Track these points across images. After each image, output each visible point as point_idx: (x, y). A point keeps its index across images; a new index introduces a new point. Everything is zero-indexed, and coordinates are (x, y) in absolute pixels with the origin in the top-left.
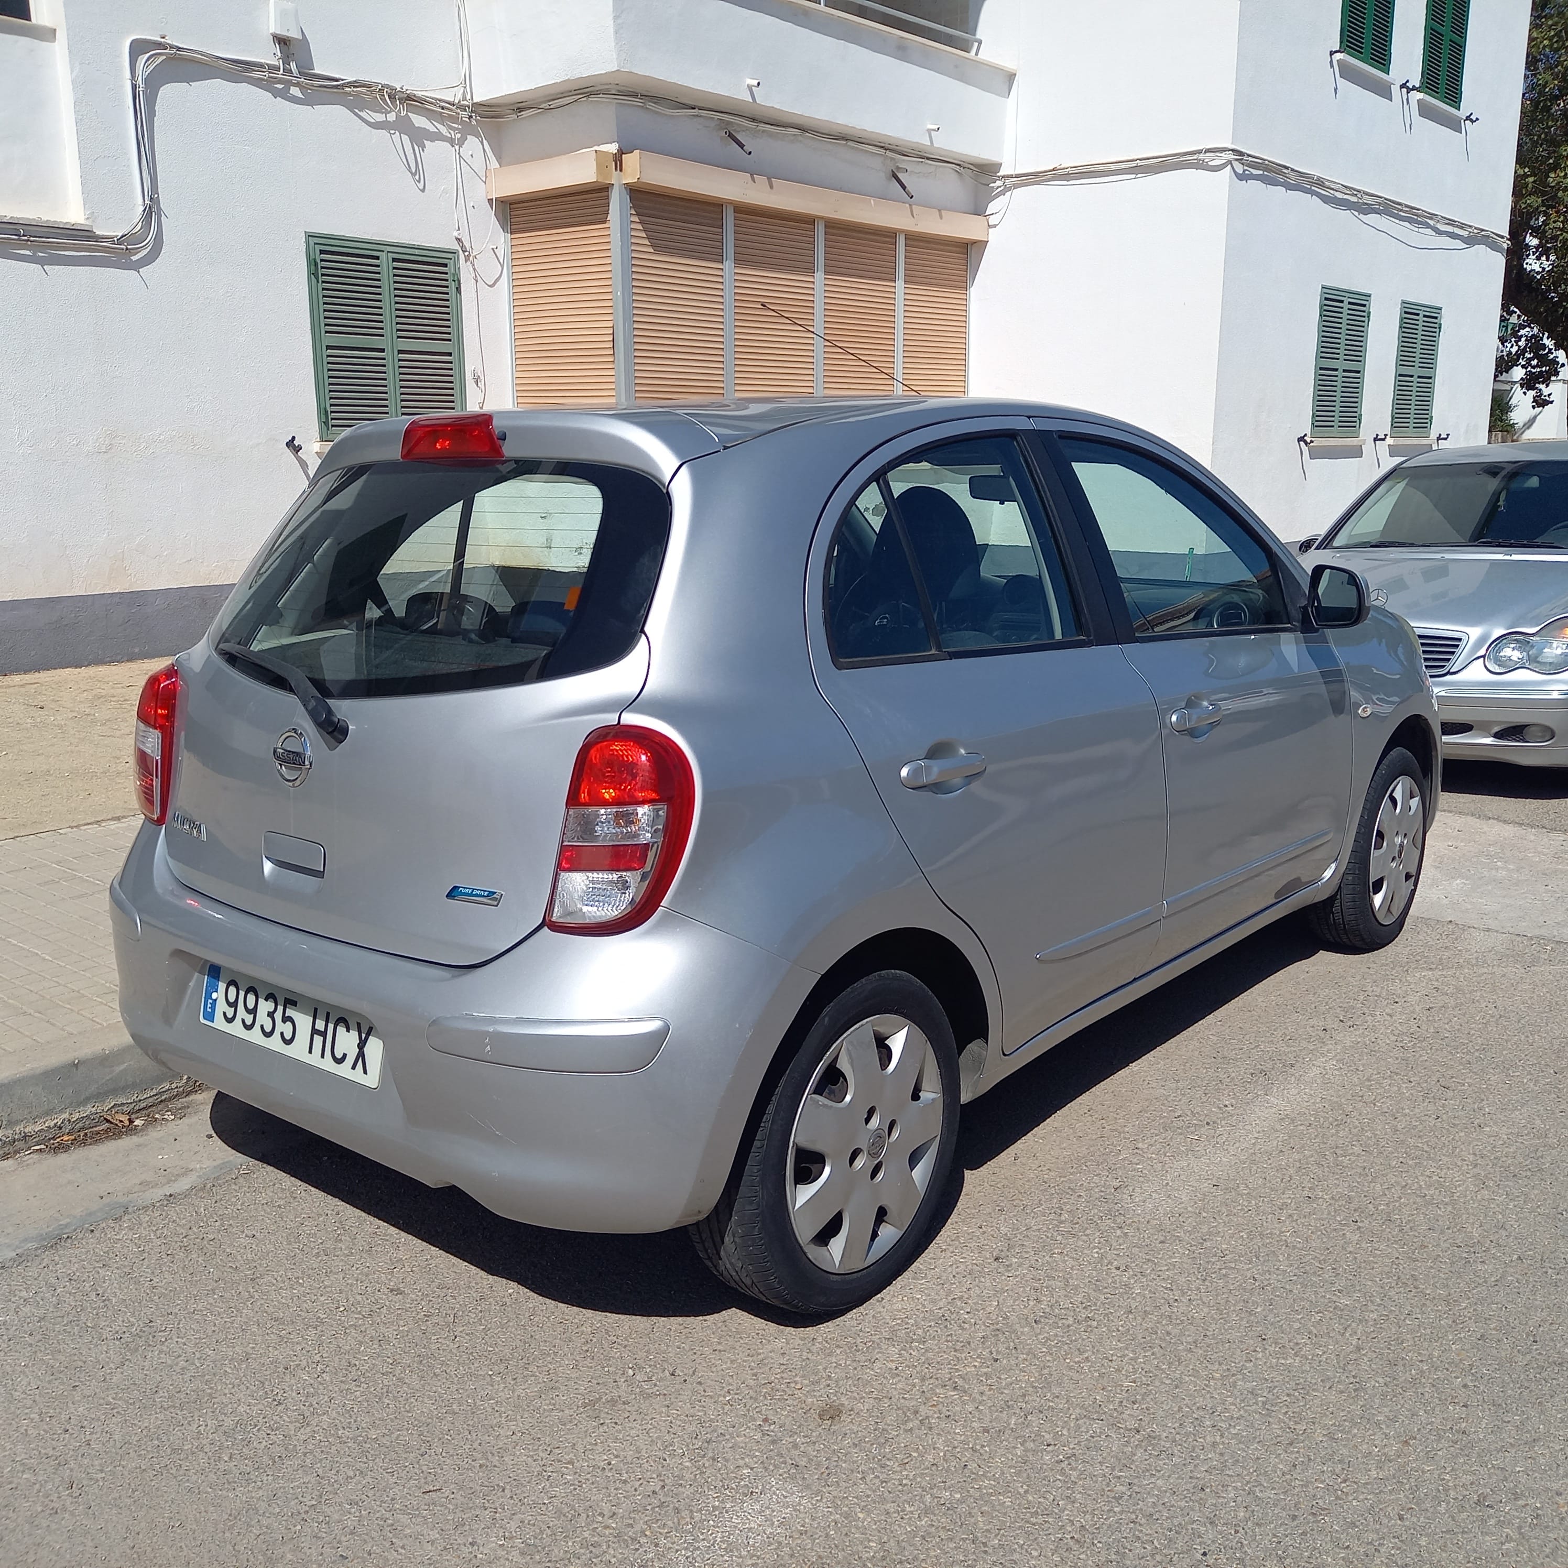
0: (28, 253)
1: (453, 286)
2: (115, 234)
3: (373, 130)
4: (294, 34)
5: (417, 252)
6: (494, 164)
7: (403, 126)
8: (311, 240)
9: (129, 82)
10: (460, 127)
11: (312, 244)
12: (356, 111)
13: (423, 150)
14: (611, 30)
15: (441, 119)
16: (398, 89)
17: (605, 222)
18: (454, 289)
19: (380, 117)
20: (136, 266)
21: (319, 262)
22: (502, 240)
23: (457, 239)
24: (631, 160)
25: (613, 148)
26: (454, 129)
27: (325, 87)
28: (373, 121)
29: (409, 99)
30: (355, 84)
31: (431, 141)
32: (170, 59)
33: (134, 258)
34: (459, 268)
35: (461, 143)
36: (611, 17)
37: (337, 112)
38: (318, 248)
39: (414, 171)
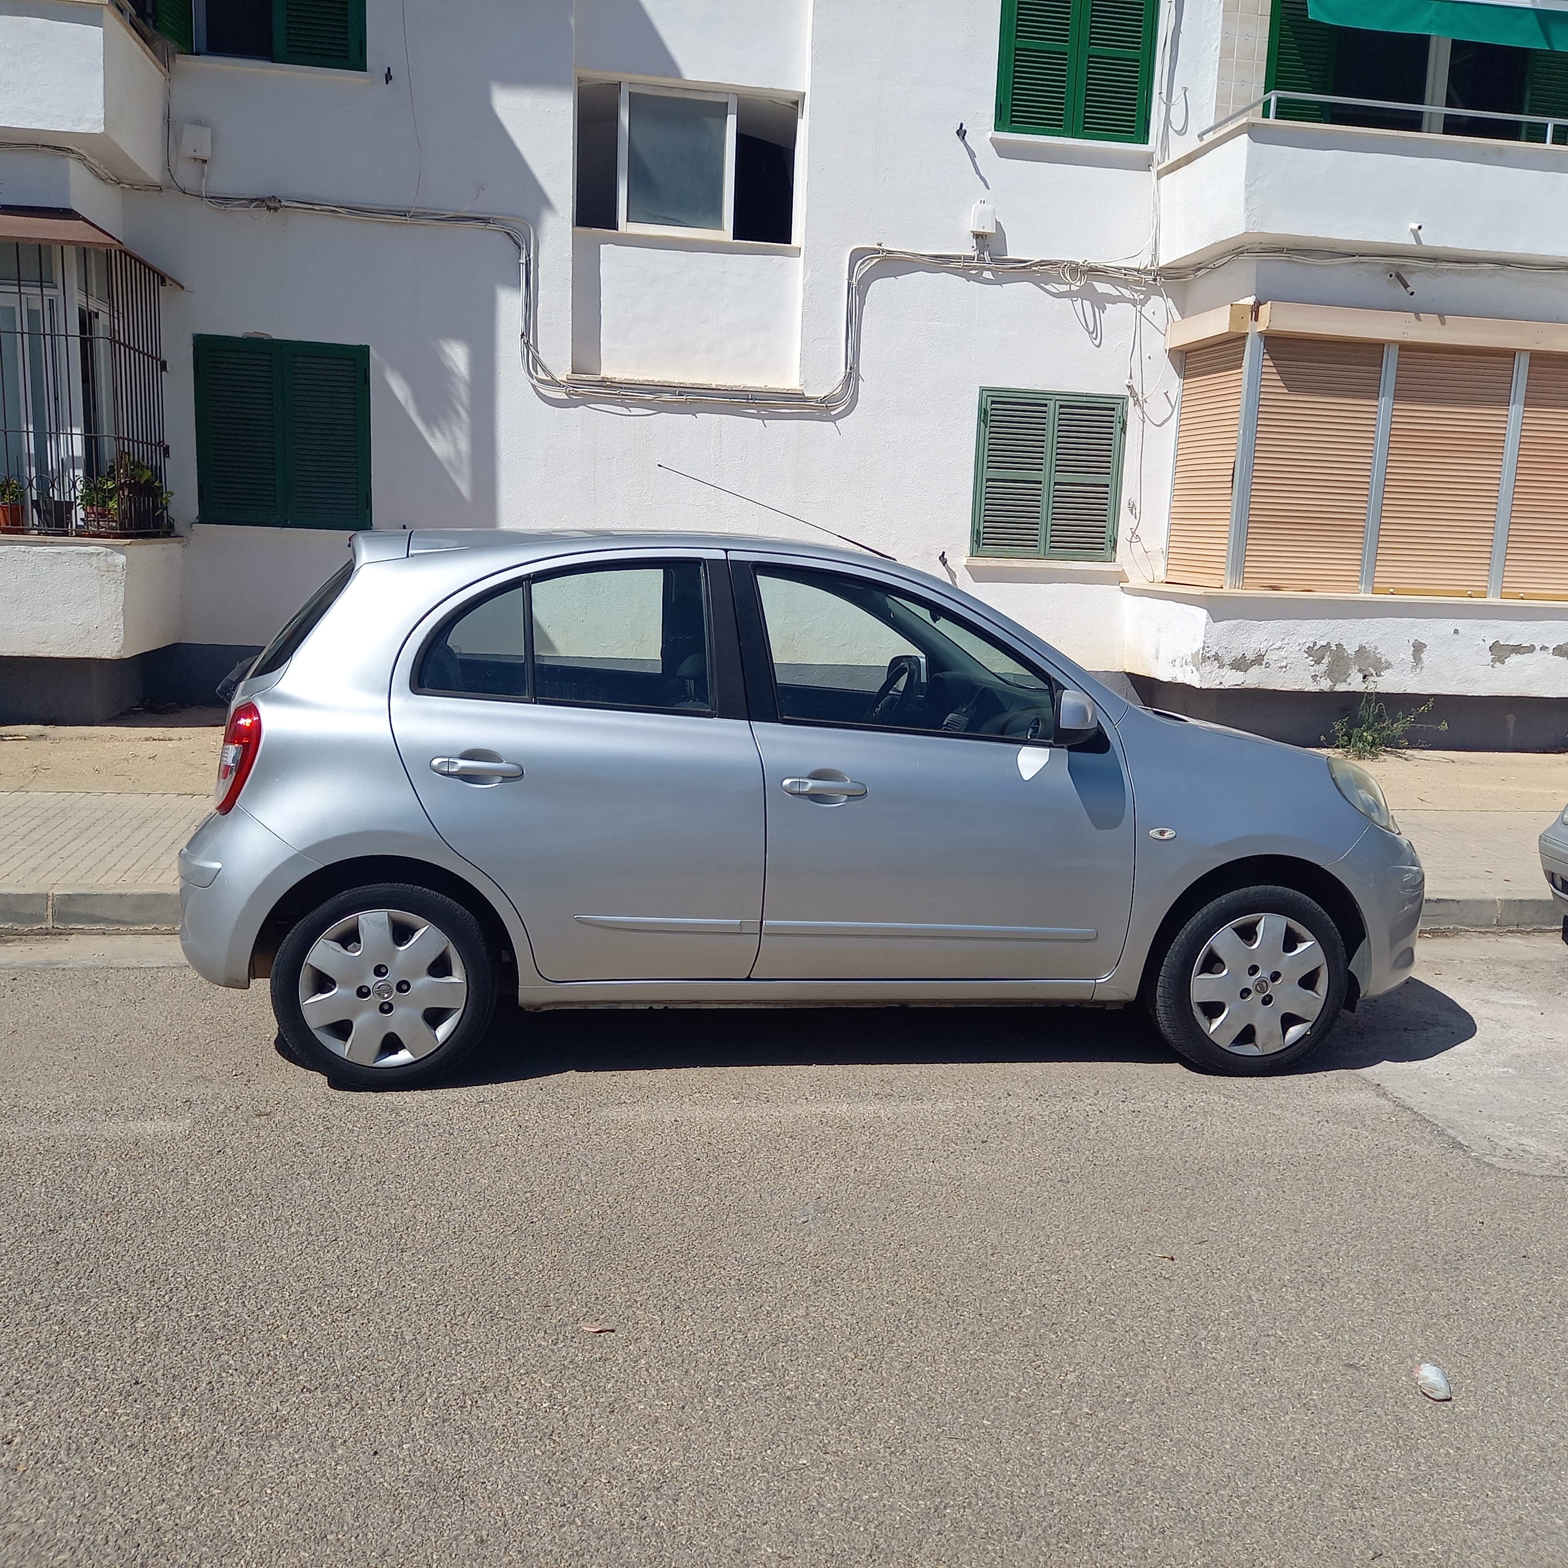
0: (754, 411)
1: (1119, 426)
2: (819, 396)
3: (1056, 299)
4: (990, 229)
5: (1085, 399)
6: (1177, 317)
7: (1087, 294)
8: (985, 394)
9: (847, 281)
10: (1143, 289)
11: (985, 395)
12: (1042, 285)
13: (1103, 312)
14: (1243, 197)
15: (1126, 284)
16: (1081, 264)
17: (1240, 367)
18: (1119, 430)
19: (1065, 288)
20: (834, 419)
21: (989, 410)
22: (1175, 384)
23: (1129, 387)
24: (1265, 310)
25: (1250, 301)
26: (1136, 291)
27: (1014, 268)
28: (1057, 291)
29: (1093, 271)
30: (1041, 263)
31: (1113, 304)
32: (883, 260)
33: (833, 413)
34: (1127, 411)
35: (1143, 303)
36: (1243, 186)
37: (1024, 289)
38: (990, 399)
39: (1091, 330)
